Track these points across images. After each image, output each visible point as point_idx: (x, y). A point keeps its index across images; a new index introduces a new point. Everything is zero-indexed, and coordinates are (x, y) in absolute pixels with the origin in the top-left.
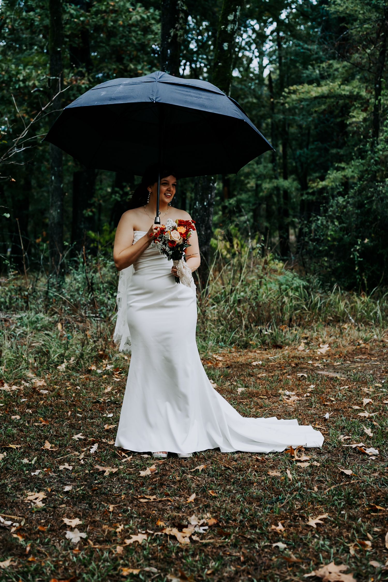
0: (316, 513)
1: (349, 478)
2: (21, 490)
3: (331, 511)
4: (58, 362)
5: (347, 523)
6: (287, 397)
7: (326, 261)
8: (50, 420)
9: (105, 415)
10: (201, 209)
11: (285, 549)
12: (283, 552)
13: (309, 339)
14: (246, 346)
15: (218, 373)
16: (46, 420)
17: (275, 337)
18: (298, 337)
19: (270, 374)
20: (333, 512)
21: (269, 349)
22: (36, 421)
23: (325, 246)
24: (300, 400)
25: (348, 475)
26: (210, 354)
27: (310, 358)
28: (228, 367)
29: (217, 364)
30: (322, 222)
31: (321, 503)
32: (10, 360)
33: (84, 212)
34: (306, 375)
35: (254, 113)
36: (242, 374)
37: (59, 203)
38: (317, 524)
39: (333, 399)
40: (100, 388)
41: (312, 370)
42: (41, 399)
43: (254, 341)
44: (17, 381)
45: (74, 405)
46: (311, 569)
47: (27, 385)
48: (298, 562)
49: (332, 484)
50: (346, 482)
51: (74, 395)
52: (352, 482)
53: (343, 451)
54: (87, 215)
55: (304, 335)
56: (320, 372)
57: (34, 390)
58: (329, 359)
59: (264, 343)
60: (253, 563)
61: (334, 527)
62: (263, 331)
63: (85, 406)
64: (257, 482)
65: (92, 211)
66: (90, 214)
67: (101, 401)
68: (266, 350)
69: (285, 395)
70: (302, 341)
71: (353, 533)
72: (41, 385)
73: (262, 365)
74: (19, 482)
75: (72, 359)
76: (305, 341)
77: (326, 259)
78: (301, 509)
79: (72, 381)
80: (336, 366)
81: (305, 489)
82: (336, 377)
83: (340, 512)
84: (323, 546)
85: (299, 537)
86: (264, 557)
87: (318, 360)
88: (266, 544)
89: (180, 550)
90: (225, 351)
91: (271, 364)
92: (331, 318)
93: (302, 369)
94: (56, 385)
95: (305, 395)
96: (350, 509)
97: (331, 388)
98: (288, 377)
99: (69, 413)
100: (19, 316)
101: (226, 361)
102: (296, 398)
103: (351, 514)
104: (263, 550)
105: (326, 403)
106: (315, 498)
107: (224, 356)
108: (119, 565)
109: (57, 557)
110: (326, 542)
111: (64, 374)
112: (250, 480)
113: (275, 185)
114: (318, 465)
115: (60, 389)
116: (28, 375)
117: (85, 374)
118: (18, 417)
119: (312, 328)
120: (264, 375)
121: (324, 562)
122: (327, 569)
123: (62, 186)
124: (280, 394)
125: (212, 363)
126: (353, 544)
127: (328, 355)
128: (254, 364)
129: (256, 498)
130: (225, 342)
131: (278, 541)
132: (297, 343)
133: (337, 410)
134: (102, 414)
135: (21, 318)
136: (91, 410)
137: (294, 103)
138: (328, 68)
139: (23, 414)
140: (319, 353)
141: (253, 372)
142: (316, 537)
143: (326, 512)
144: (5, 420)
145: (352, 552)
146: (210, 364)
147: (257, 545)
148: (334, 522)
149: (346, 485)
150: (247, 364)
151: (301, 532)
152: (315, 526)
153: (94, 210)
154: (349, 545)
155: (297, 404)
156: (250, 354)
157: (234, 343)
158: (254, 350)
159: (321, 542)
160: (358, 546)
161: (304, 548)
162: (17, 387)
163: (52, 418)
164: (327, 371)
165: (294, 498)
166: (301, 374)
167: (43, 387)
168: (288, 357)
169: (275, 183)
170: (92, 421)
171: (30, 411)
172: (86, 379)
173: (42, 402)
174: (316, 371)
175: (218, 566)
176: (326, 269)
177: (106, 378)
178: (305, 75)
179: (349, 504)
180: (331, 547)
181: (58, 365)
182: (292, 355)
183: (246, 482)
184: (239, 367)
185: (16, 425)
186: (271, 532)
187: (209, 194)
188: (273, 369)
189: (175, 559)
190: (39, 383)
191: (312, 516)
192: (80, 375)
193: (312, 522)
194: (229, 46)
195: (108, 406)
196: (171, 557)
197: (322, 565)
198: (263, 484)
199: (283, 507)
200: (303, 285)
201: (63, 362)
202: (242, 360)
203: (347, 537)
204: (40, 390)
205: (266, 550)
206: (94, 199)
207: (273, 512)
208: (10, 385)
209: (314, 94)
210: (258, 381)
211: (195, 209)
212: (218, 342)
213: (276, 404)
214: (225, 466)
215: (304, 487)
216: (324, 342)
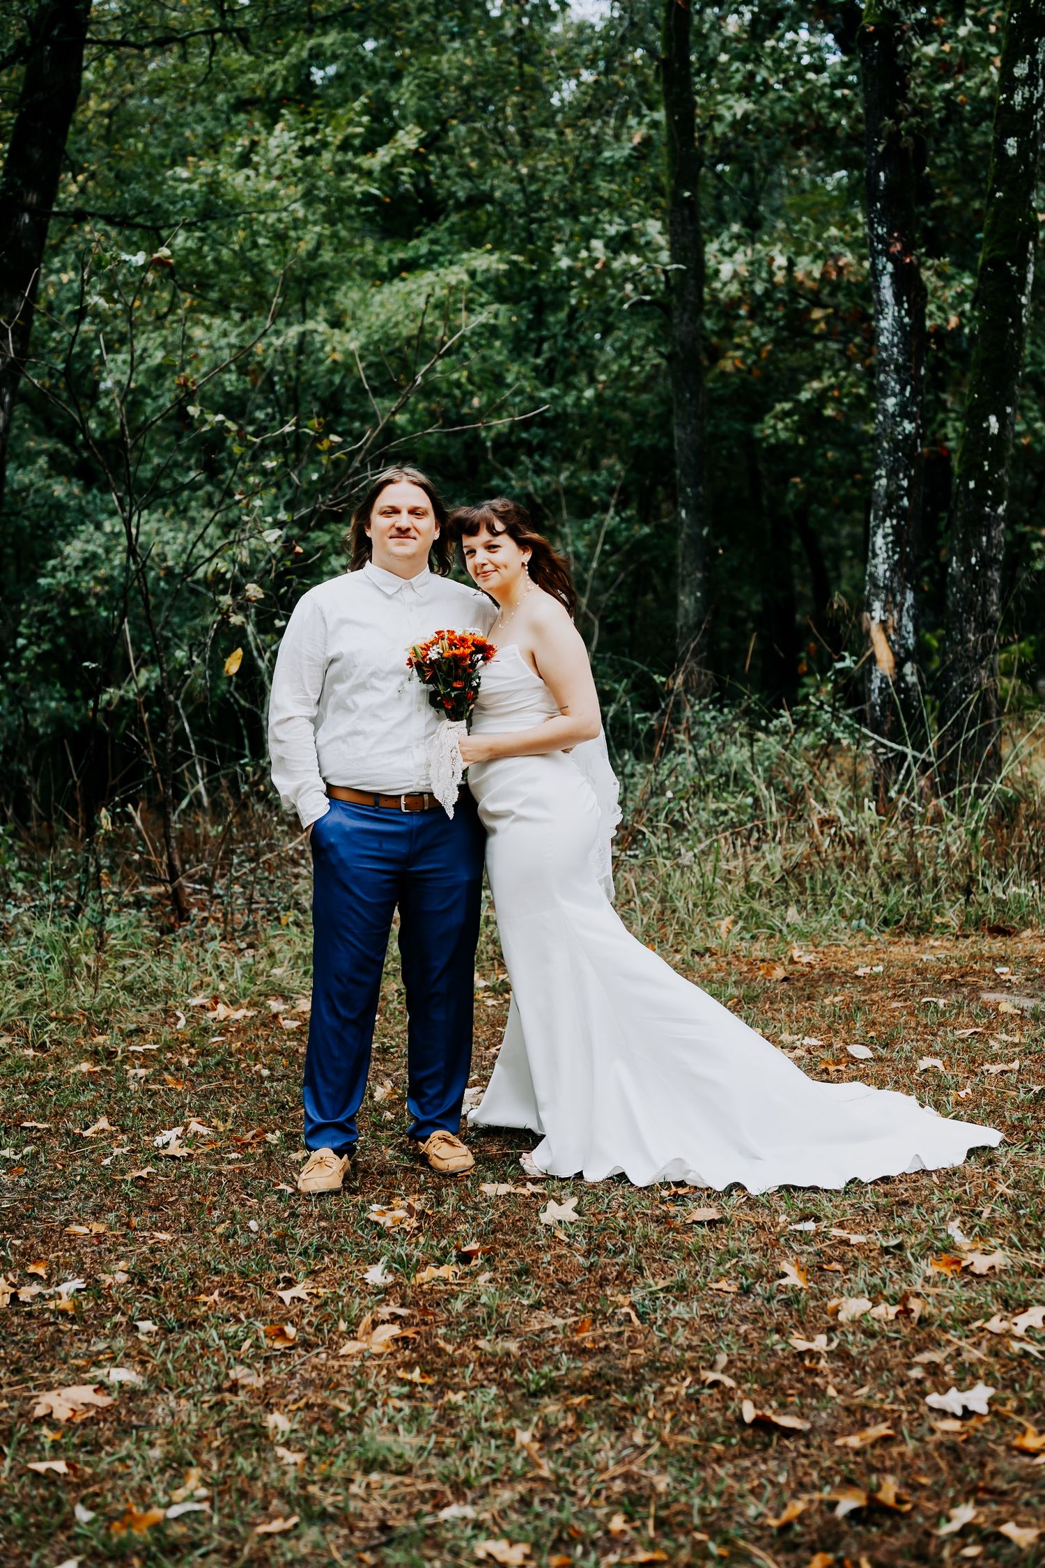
10: (964, 574)
37: (699, 575)
123: (704, 532)
187: (981, 535)
194: (1020, 146)
211: (952, 575)
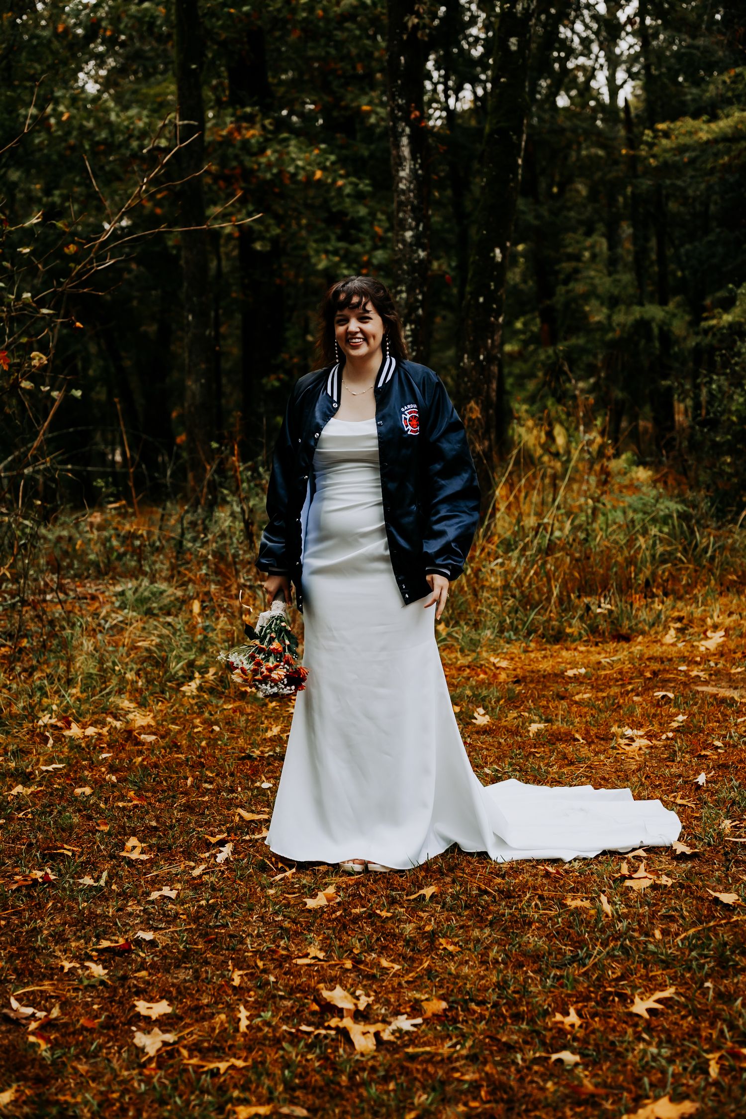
0: (651, 985)
1: (729, 910)
2: (67, 940)
3: (684, 983)
4: (183, 677)
5: (713, 1008)
6: (627, 741)
7: (729, 464)
8: (149, 794)
9: (258, 784)
10: (474, 368)
11: (577, 1064)
12: (571, 1071)
13: (685, 621)
14: (558, 637)
15: (495, 693)
16: (140, 797)
17: (617, 619)
18: (663, 617)
19: (600, 694)
20: (686, 983)
21: (604, 642)
22: (122, 798)
23: (727, 433)
24: (651, 747)
25: (728, 905)
26: (485, 654)
27: (683, 659)
28: (517, 682)
29: (495, 676)
30: (719, 387)
31: (666, 964)
32: (90, 676)
33: (264, 381)
34: (671, 695)
35: (598, 175)
36: (544, 696)
37: (203, 367)
38: (650, 1011)
39: (718, 743)
40: (257, 729)
41: (685, 684)
42: (140, 753)
43: (575, 627)
44: (96, 717)
45: (202, 765)
46: (623, 1110)
47: (118, 724)
48: (598, 1095)
49: (693, 925)
50: (723, 919)
51: (204, 744)
52: (735, 918)
53: (726, 854)
54: (269, 387)
55: (676, 614)
56: (700, 689)
57: (129, 735)
58: (722, 661)
59: (594, 630)
60: (505, 1096)
61: (684, 1017)
62: (593, 607)
63: (222, 767)
64: (539, 921)
65: (279, 379)
66: (276, 384)
67: (254, 755)
68: (597, 645)
69: (623, 736)
70: (672, 625)
71: (722, 1031)
72: (144, 723)
73: (585, 676)
74: (64, 924)
75: (212, 671)
76: (678, 625)
77: (729, 460)
78: (622, 978)
79: (207, 715)
80: (734, 674)
81: (636, 934)
82: (733, 698)
83: (702, 984)
84: (654, 1058)
85: (607, 1039)
86: (532, 1082)
87: (698, 664)
88: (537, 1055)
89: (360, 1067)
90: (515, 649)
91: (603, 673)
92: (735, 578)
93: (664, 684)
94: (173, 723)
95: (664, 737)
96: (723, 977)
97: (718, 721)
98: (635, 698)
99: (189, 782)
100: (119, 589)
101: (515, 670)
102: (645, 742)
103: (722, 989)
104: (529, 1068)
105: (703, 753)
106: (654, 953)
107: (512, 659)
108: (231, 1100)
109: (109, 1084)
110: (663, 1051)
111: (193, 702)
112: (526, 916)
113: (638, 316)
114: (670, 882)
115: (180, 732)
116: (121, 705)
117: (235, 701)
118: (88, 790)
119: (695, 598)
120: (586, 696)
121: (651, 1094)
122: (652, 1111)
123: (207, 332)
124: (614, 735)
125: (485, 673)
126: (717, 1055)
127: (721, 653)
128: (570, 673)
129: (532, 956)
130: (516, 631)
131: (564, 1048)
132: (661, 628)
133: (725, 766)
134: (253, 782)
135: (122, 593)
136: (232, 774)
137: (668, 155)
138: (733, 82)
139: (99, 785)
140: (702, 649)
141: (566, 690)
142: (644, 1040)
143: (671, 985)
144: (61, 797)
145: (714, 1070)
146: (482, 676)
147: (519, 1056)
148: (685, 1006)
149: (721, 925)
150: (556, 675)
151: (614, 1029)
152: (646, 1016)
153: (282, 376)
154: (710, 1056)
155: (645, 754)
156: (564, 653)
157: (536, 631)
158: (573, 646)
159: (654, 1050)
160: (727, 1060)
161: (614, 1063)
162: (96, 730)
163: (154, 792)
164: (715, 686)
165: (610, 955)
166: (661, 694)
167: (146, 729)
168: (640, 659)
169: (637, 312)
170: (231, 796)
171: (114, 778)
172: (235, 711)
173: (140, 759)
174: (692, 686)
175: (431, 1104)
176: (729, 479)
177: (274, 709)
178: (689, 97)
179: (723, 967)
180: (671, 1061)
181: (182, 684)
182: (648, 653)
183: (516, 922)
184: (539, 682)
185: (82, 806)
186: (551, 1029)
187: (488, 338)
188: (608, 681)
189: (347, 1087)
190: (140, 719)
191: (642, 993)
192: (225, 703)
193: (640, 1007)
194: (519, 44)
195: (269, 764)
196: (339, 1084)
197: (647, 1101)
198: (549, 924)
199: (585, 974)
200: (678, 511)
201: (191, 678)
202: (546, 666)
203: (709, 1039)
204: (140, 734)
205: (536, 1068)
206: (285, 356)
207: (562, 986)
208: (84, 727)
209: (704, 136)
210: (574, 709)
211: (462, 368)
212: (501, 631)
213: (602, 757)
214: (479, 888)
215: (634, 930)
216: (715, 627)
